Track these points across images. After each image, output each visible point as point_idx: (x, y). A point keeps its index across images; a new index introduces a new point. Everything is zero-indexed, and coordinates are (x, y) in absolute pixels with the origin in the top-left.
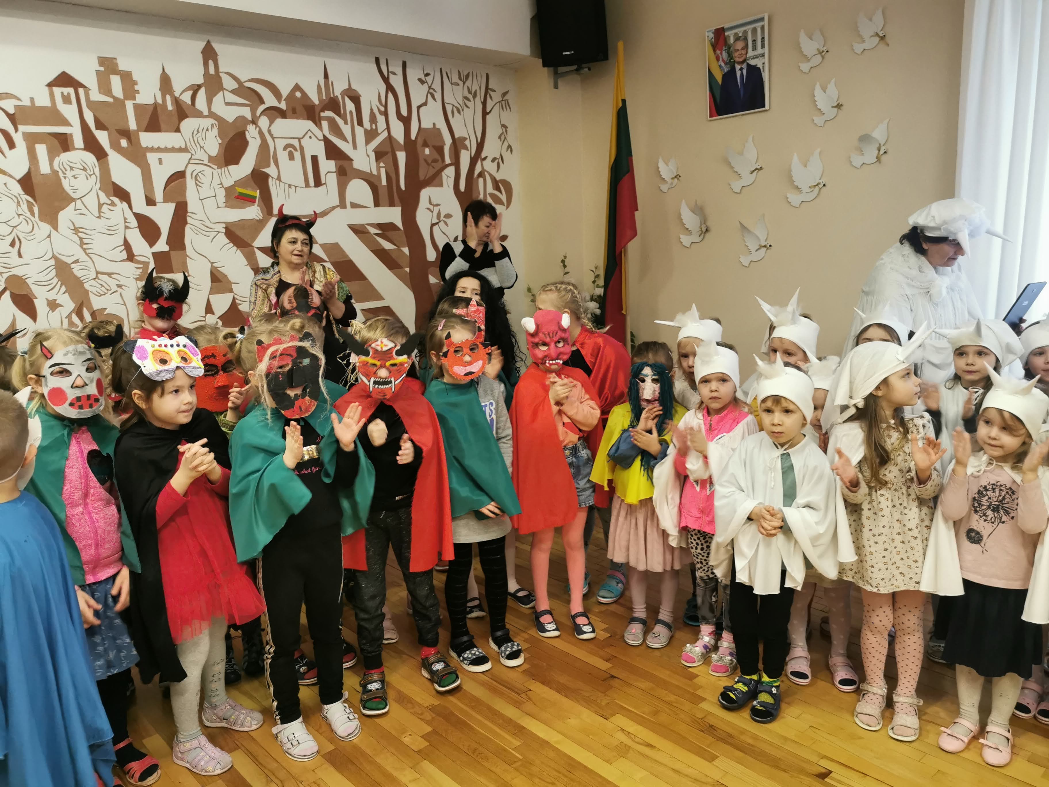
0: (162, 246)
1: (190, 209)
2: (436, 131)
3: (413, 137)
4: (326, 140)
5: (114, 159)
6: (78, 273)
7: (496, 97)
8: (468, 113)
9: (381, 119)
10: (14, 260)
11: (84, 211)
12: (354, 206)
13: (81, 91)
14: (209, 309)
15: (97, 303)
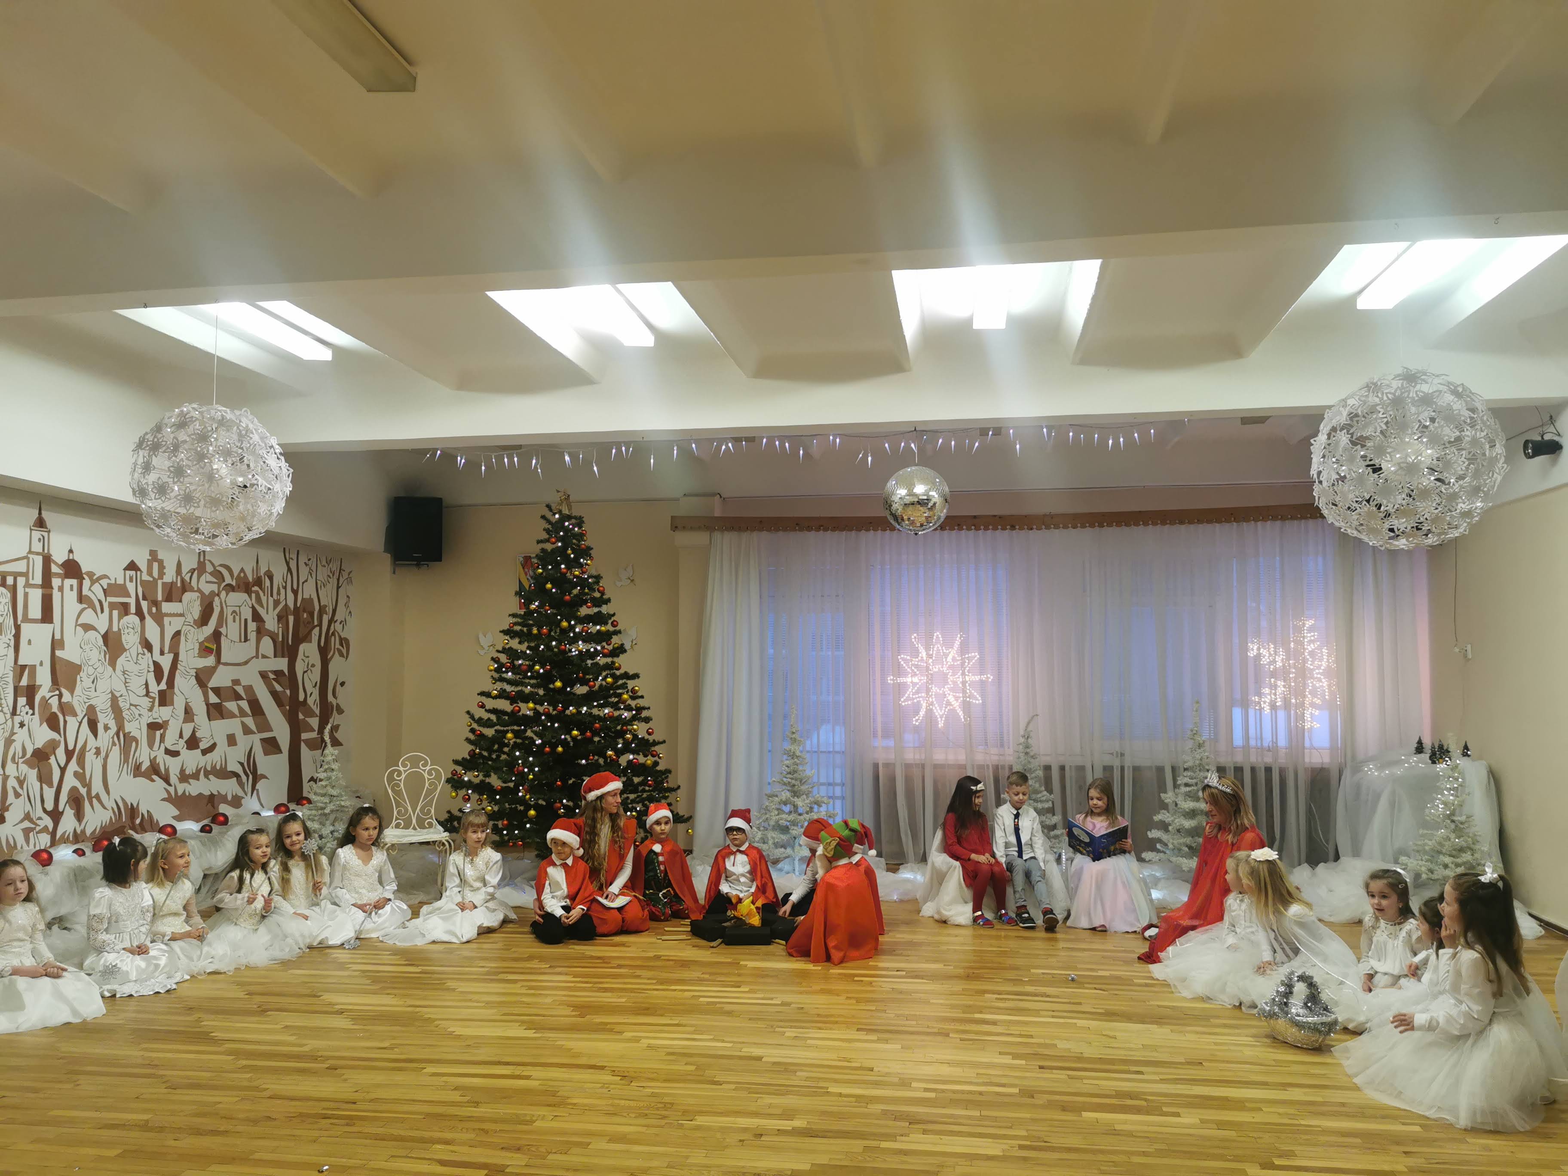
0: (163, 686)
1: (180, 659)
2: (311, 600)
3: (298, 605)
4: (253, 607)
5: (148, 619)
6: (121, 704)
7: (345, 575)
8: (329, 586)
9: (282, 591)
10: (93, 694)
11: (129, 659)
12: (264, 657)
13: (139, 573)
14: (181, 736)
15: (129, 727)
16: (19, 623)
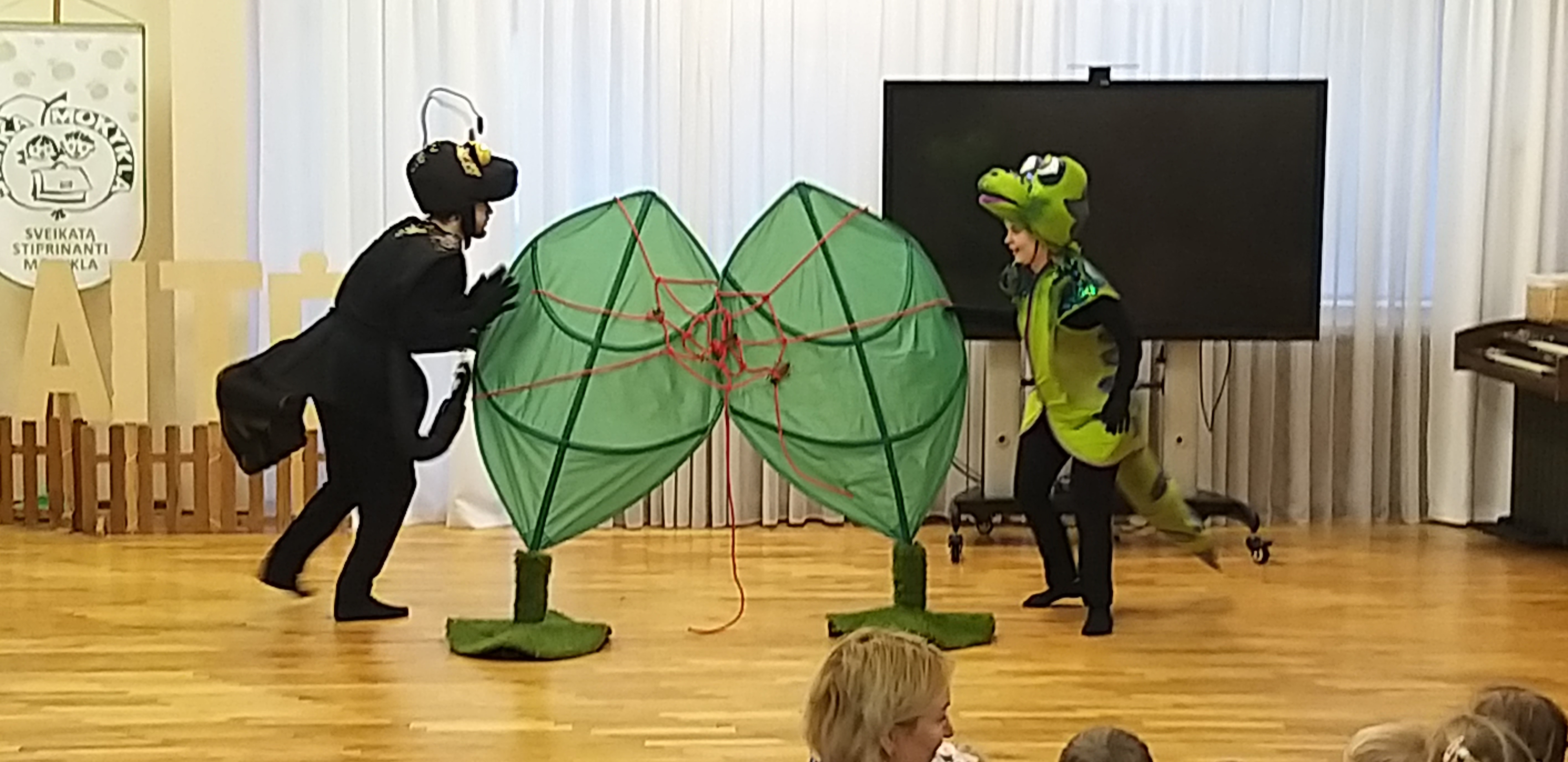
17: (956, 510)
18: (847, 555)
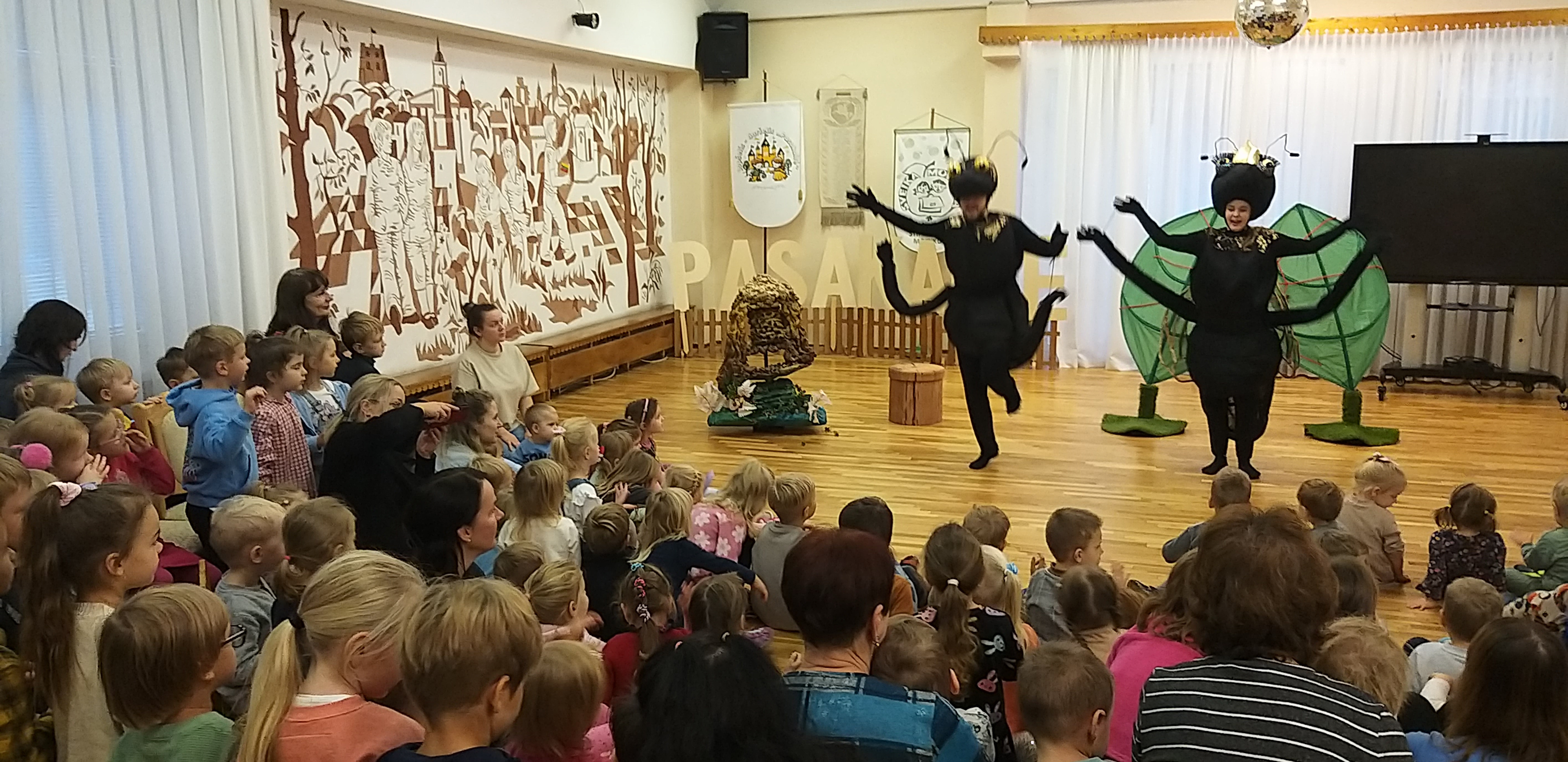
1: (546, 178)
3: (626, 124)
7: (659, 93)
9: (614, 112)
10: (487, 212)
11: (510, 179)
12: (604, 174)
13: (511, 99)
14: (551, 248)
16: (432, 150)
17: (1383, 373)
18: (1319, 394)
